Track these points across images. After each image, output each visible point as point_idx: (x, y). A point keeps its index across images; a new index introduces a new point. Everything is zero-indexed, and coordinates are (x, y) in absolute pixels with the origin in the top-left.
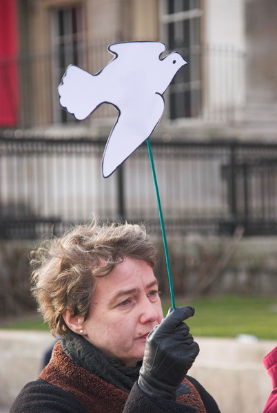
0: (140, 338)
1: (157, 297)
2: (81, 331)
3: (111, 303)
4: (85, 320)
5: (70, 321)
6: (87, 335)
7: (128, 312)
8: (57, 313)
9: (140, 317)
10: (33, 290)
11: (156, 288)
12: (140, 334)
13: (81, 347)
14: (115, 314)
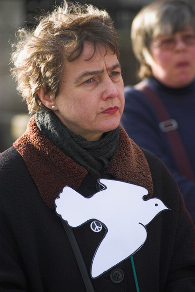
0: (103, 112)
1: (120, 78)
2: (53, 107)
3: (77, 81)
4: (56, 96)
5: (44, 98)
6: (58, 111)
7: (92, 90)
8: (33, 91)
9: (102, 94)
10: (13, 70)
11: (119, 70)
12: (102, 108)
13: (50, 120)
14: (81, 91)
